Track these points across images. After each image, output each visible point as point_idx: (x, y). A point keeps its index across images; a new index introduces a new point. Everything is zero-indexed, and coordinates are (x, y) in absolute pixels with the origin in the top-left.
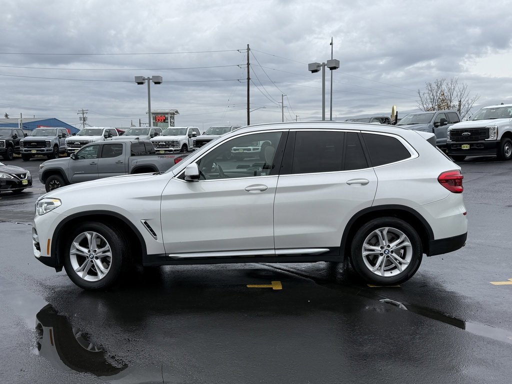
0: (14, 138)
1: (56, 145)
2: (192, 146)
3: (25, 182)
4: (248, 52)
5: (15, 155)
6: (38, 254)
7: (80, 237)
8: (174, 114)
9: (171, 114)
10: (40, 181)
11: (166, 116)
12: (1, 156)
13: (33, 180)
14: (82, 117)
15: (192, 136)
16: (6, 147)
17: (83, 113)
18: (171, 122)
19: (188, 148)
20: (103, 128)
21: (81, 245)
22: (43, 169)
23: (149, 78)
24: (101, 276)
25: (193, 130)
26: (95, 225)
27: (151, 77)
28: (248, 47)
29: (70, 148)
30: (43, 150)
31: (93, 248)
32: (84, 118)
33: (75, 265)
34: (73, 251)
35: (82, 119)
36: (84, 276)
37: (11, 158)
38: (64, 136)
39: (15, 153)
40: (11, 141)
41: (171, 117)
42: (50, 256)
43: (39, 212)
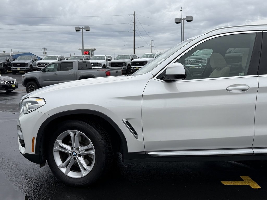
0: (8, 62)
1: (31, 65)
2: (109, 66)
3: (13, 86)
4: (134, 16)
5: (8, 71)
6: (23, 150)
7: (63, 135)
8: (93, 50)
9: (92, 50)
10: (22, 86)
11: (89, 51)
12: (1, 72)
13: (18, 85)
14: (44, 52)
15: (108, 60)
16: (3, 67)
17: (45, 50)
18: (92, 55)
19: (106, 67)
20: (57, 56)
21: (64, 142)
22: (24, 78)
23: (82, 28)
24: (84, 174)
25: (109, 57)
26: (78, 124)
27: (84, 27)
28: (134, 13)
29: (39, 67)
30: (24, 68)
31: (76, 145)
32: (45, 53)
33: (59, 162)
34: (56, 148)
35: (44, 53)
36: (67, 172)
37: (6, 73)
38: (35, 60)
39: (9, 70)
40: (6, 63)
41: (92, 52)
42: (34, 153)
43: (23, 111)
